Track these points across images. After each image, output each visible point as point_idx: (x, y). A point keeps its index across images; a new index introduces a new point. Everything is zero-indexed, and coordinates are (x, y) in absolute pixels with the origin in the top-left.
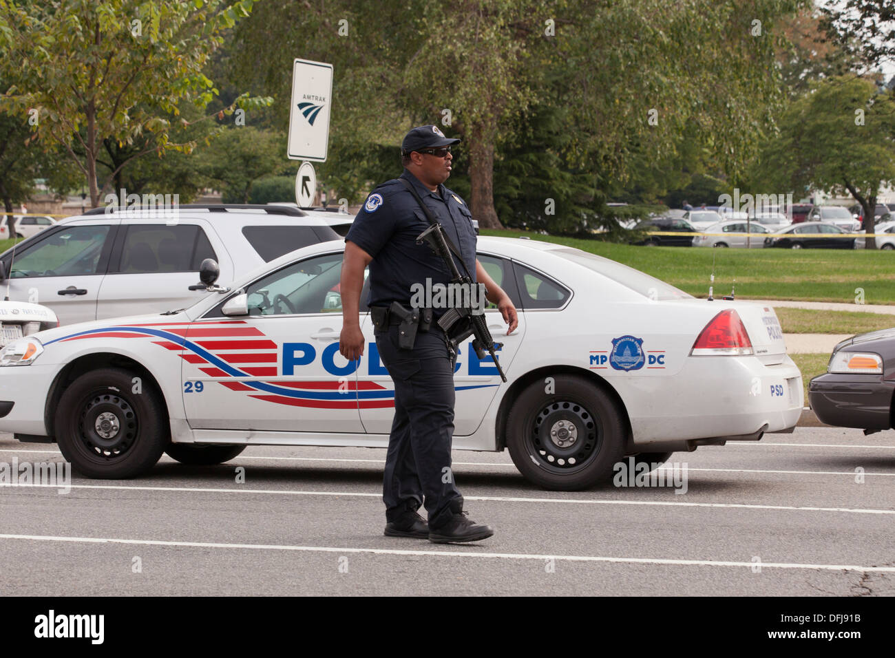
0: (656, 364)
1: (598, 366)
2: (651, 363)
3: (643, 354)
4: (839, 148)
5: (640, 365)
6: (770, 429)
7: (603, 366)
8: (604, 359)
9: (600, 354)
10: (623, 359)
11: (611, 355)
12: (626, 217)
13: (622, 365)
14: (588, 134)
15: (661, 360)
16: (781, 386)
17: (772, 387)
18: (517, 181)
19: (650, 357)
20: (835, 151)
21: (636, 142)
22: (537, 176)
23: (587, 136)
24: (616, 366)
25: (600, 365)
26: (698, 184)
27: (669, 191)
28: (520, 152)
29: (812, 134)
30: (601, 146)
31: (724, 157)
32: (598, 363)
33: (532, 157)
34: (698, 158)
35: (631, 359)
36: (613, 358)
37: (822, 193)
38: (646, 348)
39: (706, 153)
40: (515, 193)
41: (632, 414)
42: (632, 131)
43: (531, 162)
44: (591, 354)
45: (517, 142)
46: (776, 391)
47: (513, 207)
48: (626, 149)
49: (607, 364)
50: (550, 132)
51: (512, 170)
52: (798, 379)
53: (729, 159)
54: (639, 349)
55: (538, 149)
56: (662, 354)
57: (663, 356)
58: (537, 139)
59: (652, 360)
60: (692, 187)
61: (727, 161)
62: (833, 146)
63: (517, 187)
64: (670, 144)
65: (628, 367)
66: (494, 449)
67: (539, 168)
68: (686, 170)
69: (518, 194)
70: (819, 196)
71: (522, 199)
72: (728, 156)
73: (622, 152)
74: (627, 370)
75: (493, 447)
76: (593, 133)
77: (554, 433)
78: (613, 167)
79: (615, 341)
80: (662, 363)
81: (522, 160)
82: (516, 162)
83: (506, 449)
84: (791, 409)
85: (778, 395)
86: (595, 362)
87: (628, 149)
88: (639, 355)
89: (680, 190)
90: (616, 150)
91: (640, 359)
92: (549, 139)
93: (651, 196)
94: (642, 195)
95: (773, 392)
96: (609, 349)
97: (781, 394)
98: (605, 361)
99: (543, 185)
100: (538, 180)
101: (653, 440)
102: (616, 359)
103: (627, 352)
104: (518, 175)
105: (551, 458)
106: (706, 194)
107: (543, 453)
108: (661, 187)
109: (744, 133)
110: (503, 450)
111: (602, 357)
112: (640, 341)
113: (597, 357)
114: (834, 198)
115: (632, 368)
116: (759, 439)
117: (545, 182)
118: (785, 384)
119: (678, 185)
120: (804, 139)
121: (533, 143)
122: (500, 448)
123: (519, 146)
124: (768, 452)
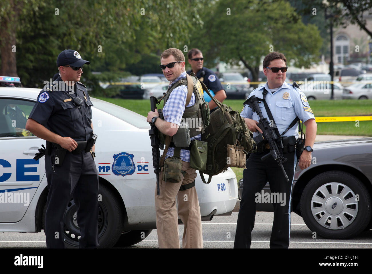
0: (143, 171)
1: (104, 173)
2: (139, 170)
3: (134, 165)
4: (236, 35)
5: (132, 172)
6: (218, 212)
7: (107, 173)
8: (108, 168)
9: (105, 165)
10: (121, 168)
11: (113, 166)
12: (104, 80)
13: (120, 172)
14: (78, 26)
15: (146, 168)
16: (224, 184)
17: (218, 185)
18: (32, 57)
19: (139, 166)
20: (233, 38)
21: (109, 31)
22: (45, 54)
23: (77, 28)
24: (116, 173)
25: (105, 173)
26: (146, 59)
27: (127, 64)
28: (33, 38)
29: (218, 27)
30: (87, 34)
31: (166, 40)
32: (104, 171)
33: (41, 41)
34: (144, 43)
35: (126, 168)
36: (114, 167)
37: (225, 65)
38: (135, 160)
39: (150, 40)
40: (31, 65)
41: (127, 205)
42: (106, 24)
43: (41, 45)
44: (100, 165)
45: (31, 31)
46: (221, 188)
47: (30, 74)
48: (102, 36)
49: (110, 171)
50: (53, 25)
51: (28, 50)
52: (234, 179)
53: (170, 40)
54: (131, 161)
55: (45, 36)
56: (146, 164)
57: (147, 166)
58: (44, 30)
59: (140, 168)
60: (142, 62)
61: (168, 42)
62: (231, 34)
63: (31, 61)
64: (131, 32)
65: (124, 173)
66: (34, 231)
67: (46, 49)
68: (137, 52)
69: (33, 66)
70: (222, 67)
71: (35, 69)
72: (168, 38)
73: (101, 38)
74: (123, 175)
75: (34, 229)
76: (81, 26)
77: (75, 218)
78: (94, 47)
79: (115, 156)
80: (147, 170)
81: (34, 43)
82: (31, 45)
83: (43, 231)
84: (231, 199)
85: (222, 190)
86: (102, 171)
87: (105, 36)
88: (131, 165)
89: (133, 64)
90: (96, 37)
91: (132, 168)
92: (52, 30)
93: (115, 69)
94: (109, 67)
95: (219, 188)
96: (111, 161)
97: (225, 190)
98: (109, 169)
99: (49, 60)
100: (46, 57)
101: (142, 222)
102: (116, 168)
103: (123, 163)
104: (32, 53)
105: (73, 236)
106: (150, 66)
107: (68, 232)
108: (121, 62)
109: (178, 24)
110: (40, 231)
111: (107, 167)
112: (132, 156)
113: (104, 167)
114: (232, 68)
115: (127, 174)
116: (211, 219)
117: (50, 58)
118: (226, 183)
119: (132, 61)
120: (214, 30)
121: (43, 32)
122: (38, 230)
123: (33, 34)
124: (211, 229)
